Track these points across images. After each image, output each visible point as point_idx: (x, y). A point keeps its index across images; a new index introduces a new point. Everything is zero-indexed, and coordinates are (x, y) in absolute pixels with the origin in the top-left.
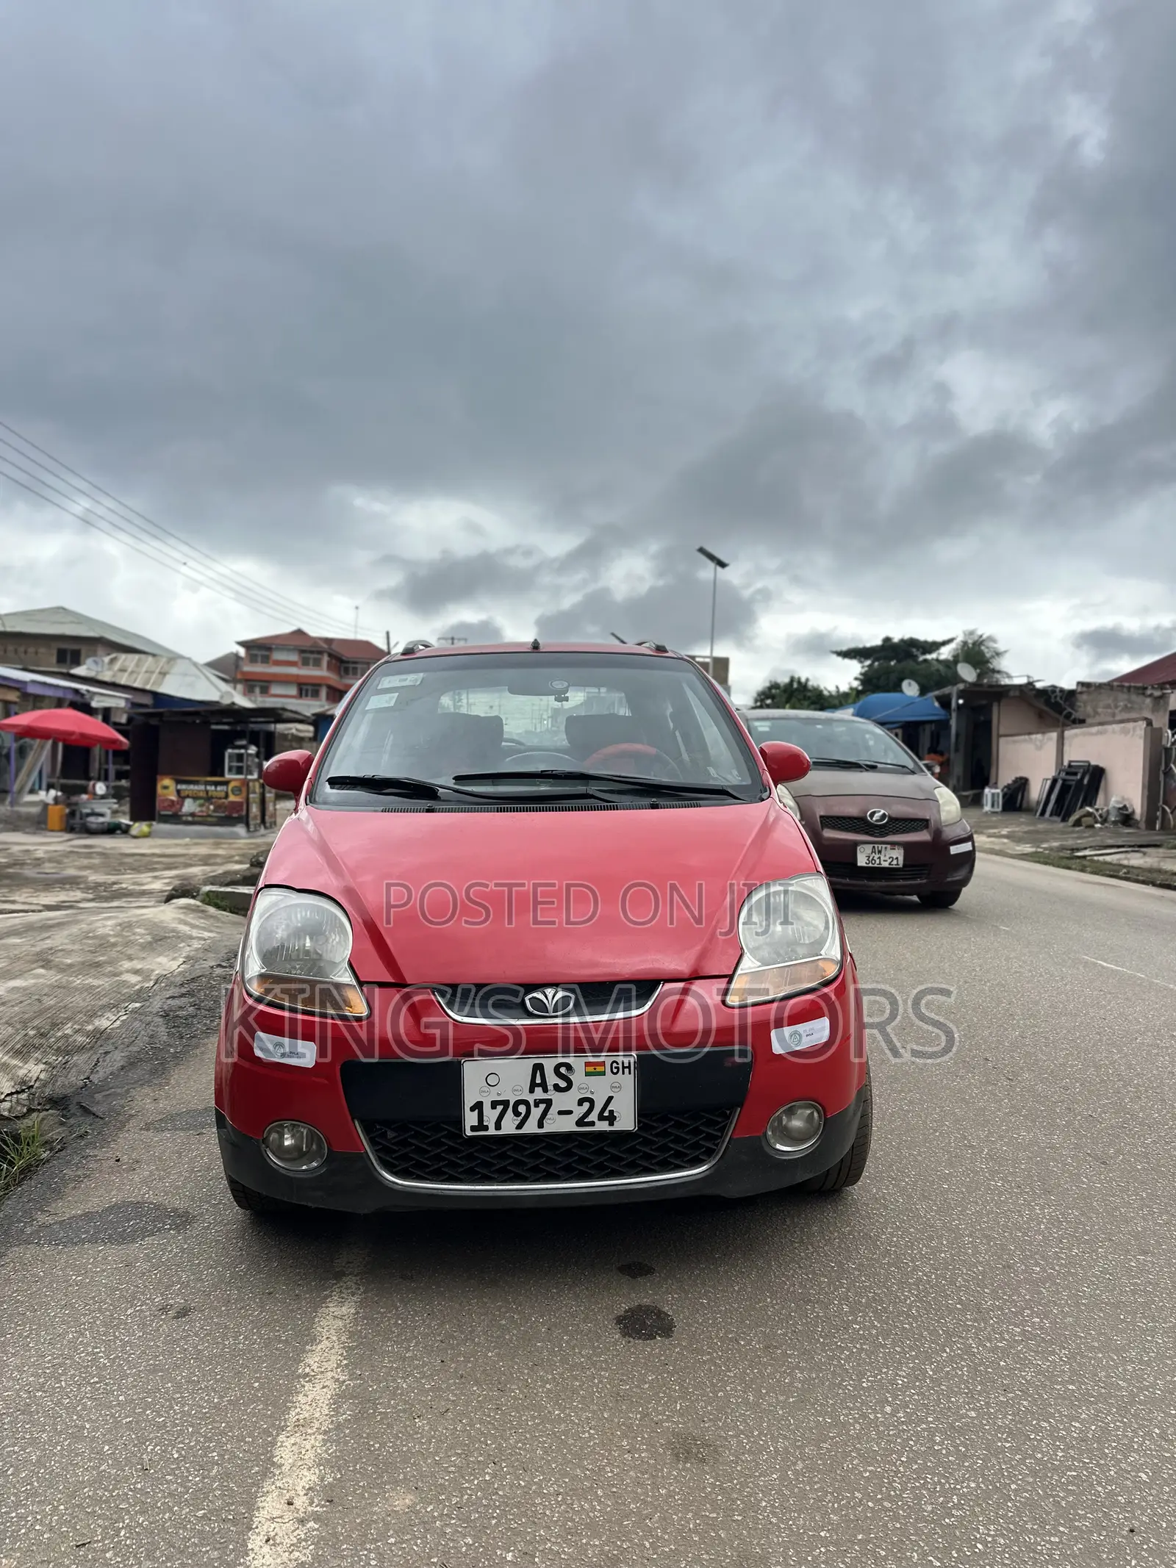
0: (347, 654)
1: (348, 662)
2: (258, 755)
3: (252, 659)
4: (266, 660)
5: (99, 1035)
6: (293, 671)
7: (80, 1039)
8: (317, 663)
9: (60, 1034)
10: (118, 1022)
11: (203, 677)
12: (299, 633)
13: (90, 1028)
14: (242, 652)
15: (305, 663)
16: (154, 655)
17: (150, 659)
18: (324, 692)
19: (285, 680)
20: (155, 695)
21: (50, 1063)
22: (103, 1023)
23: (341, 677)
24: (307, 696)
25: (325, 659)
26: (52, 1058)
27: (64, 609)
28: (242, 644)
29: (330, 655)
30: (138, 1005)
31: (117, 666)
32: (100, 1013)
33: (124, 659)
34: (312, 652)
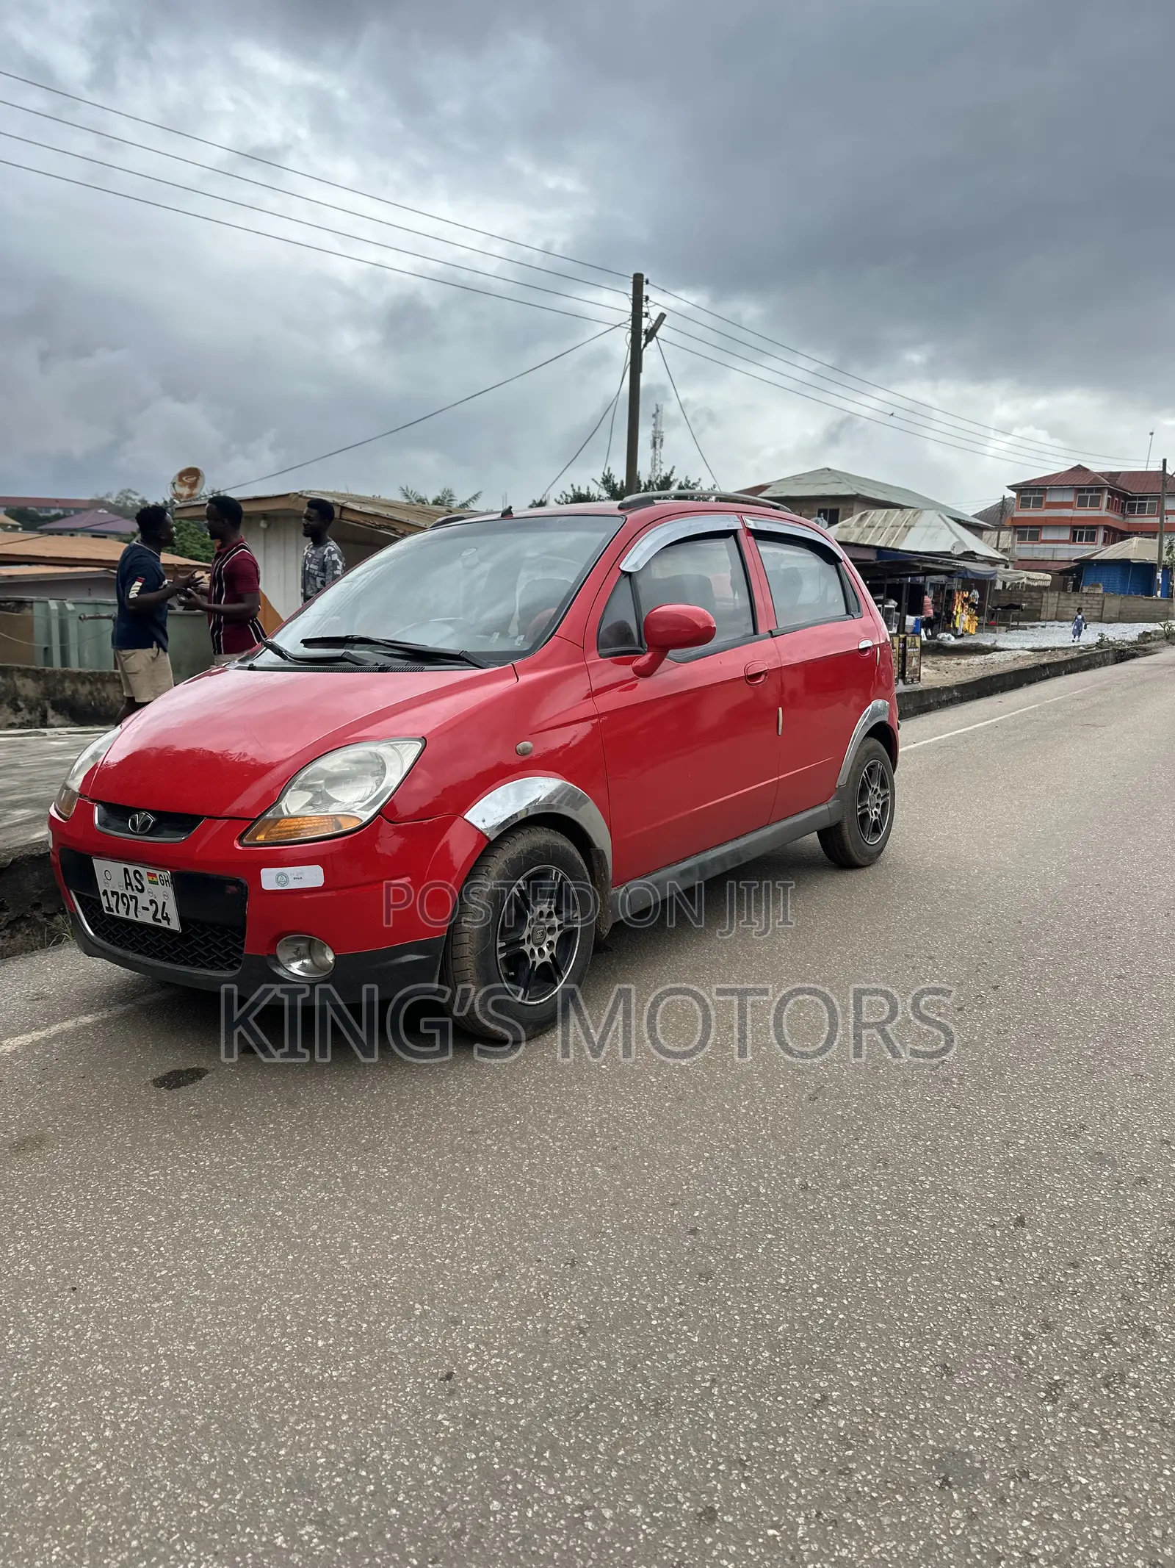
0: (1134, 490)
1: (1134, 498)
3: (1024, 503)
4: (1038, 503)
6: (1068, 513)
8: (1095, 502)
11: (946, 526)
12: (1079, 469)
14: (1014, 495)
15: (1082, 503)
16: (901, 507)
17: (898, 512)
18: (1100, 535)
19: (1057, 524)
23: (1125, 516)
24: (1080, 540)
25: (1106, 496)
27: (829, 470)
28: (1011, 488)
29: (1111, 492)
31: (866, 522)
33: (877, 515)
34: (1090, 490)
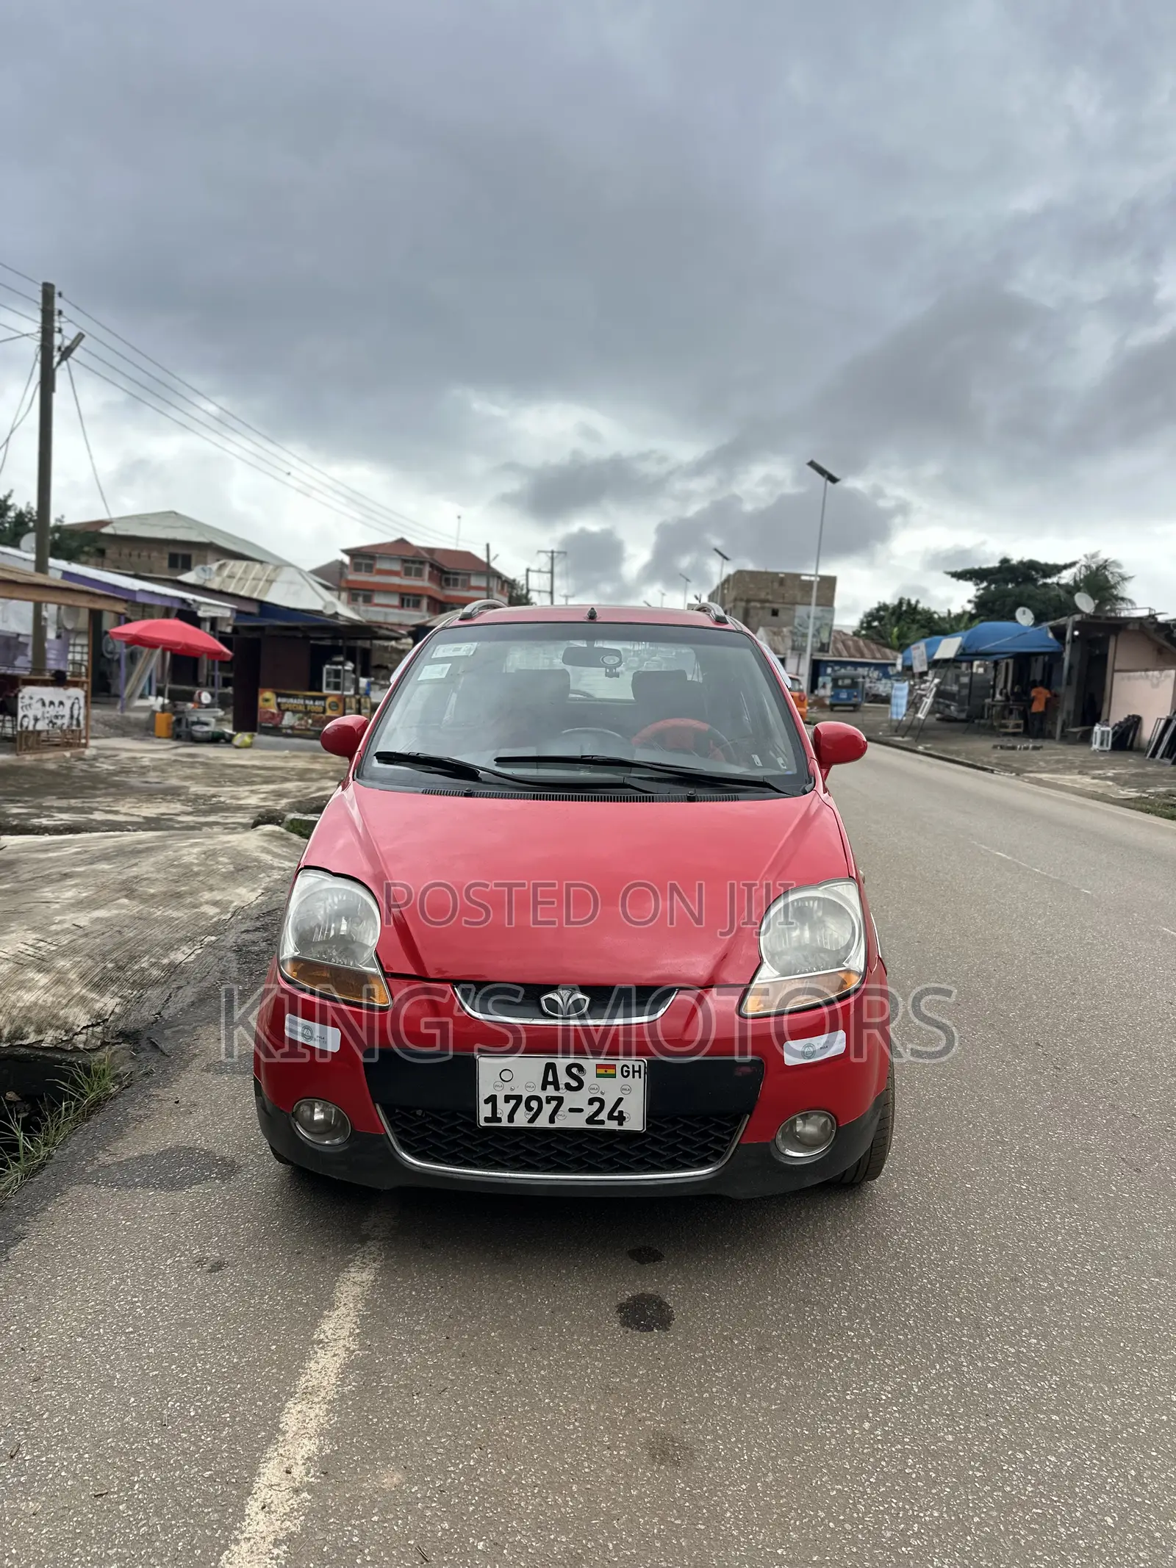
0: (448, 565)
1: (448, 573)
2: (354, 671)
3: (357, 567)
4: (370, 568)
5: (173, 969)
6: (396, 580)
7: (155, 972)
8: (419, 574)
9: (136, 967)
10: (193, 956)
11: (307, 585)
12: (402, 542)
13: (165, 961)
14: (347, 559)
15: (408, 573)
16: (261, 562)
17: (258, 566)
18: (425, 602)
19: (387, 590)
20: (261, 603)
21: (125, 997)
22: (178, 957)
23: (442, 588)
24: (408, 606)
25: (427, 569)
26: (127, 992)
27: (176, 513)
28: (346, 552)
29: (432, 566)
30: (213, 938)
31: (226, 572)
32: (176, 947)
33: (237, 567)
34: (413, 562)
